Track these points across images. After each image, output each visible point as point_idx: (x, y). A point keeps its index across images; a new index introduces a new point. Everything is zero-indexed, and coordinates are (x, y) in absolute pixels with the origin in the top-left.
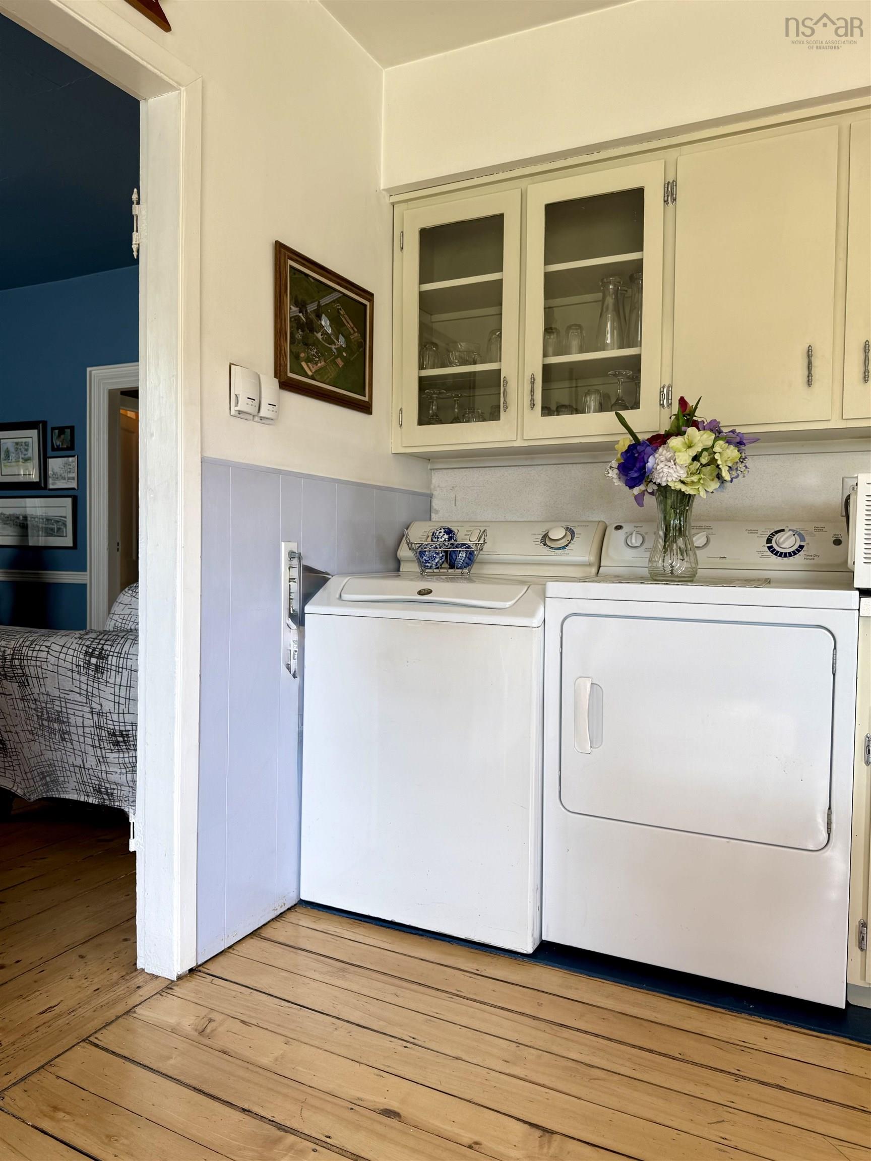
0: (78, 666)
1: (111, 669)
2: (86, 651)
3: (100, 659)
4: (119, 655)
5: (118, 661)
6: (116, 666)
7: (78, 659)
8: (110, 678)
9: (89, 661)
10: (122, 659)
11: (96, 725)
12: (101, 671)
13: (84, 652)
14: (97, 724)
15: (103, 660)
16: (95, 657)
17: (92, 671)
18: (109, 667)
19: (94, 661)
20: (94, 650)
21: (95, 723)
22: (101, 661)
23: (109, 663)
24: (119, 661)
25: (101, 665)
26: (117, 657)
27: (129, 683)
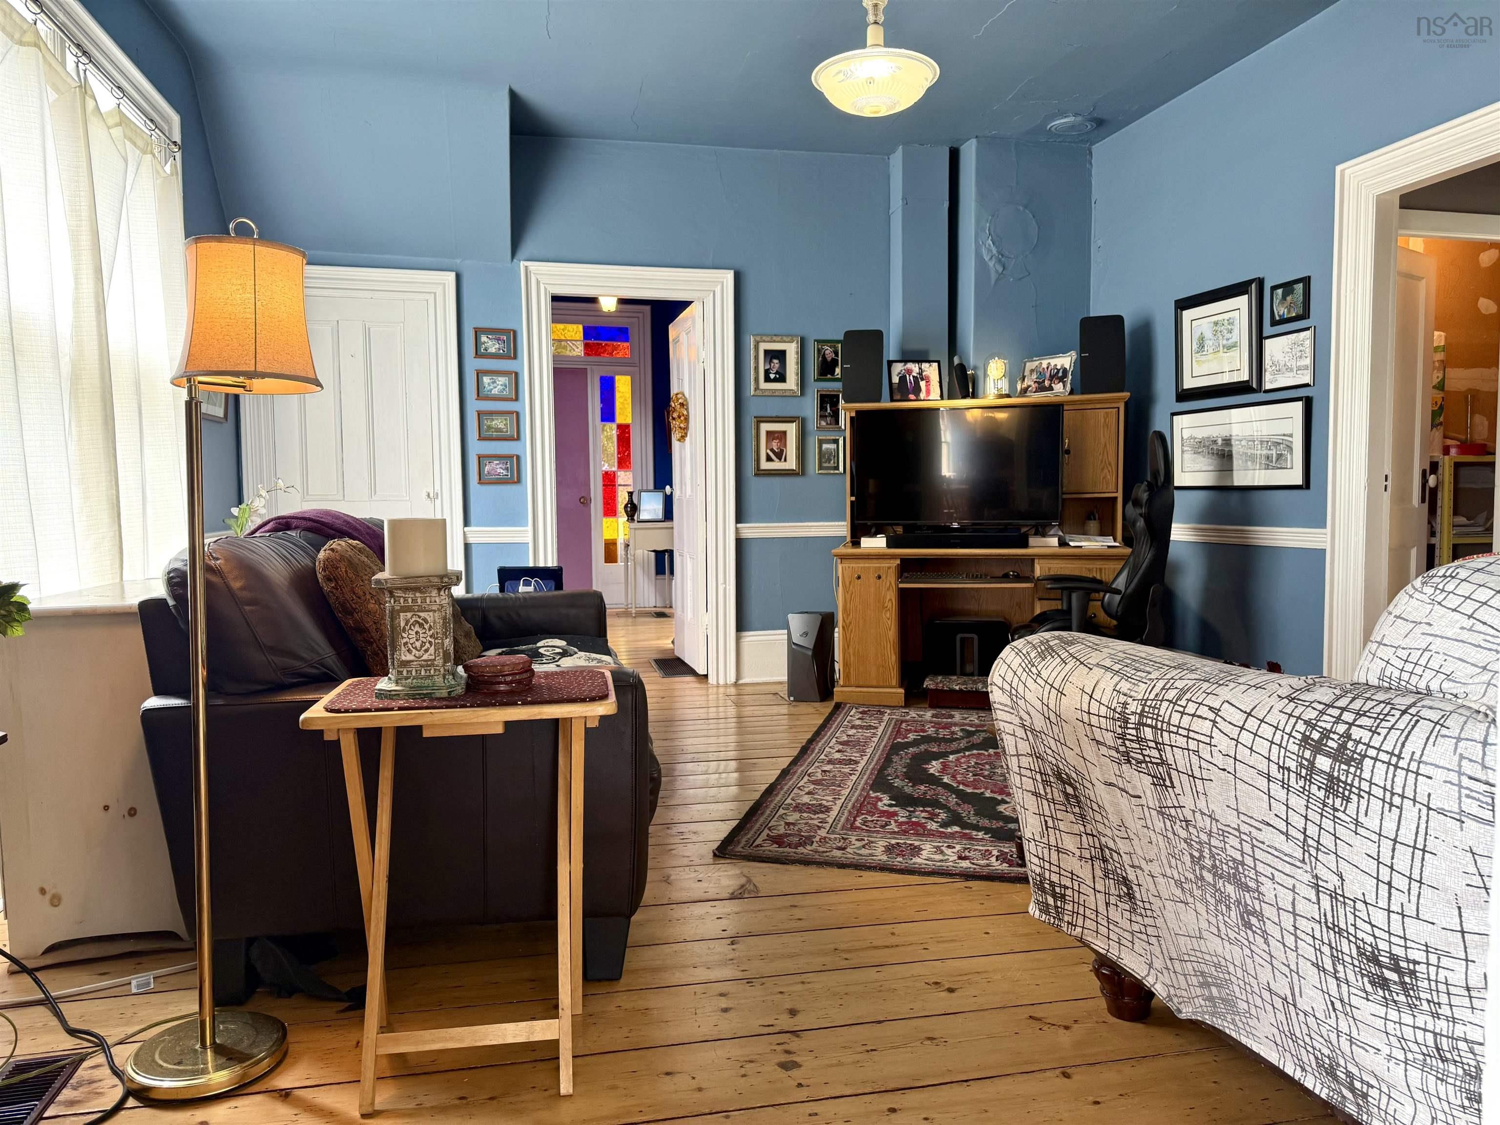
0: (1283, 768)
3: (1341, 762)
4: (1394, 760)
5: (1390, 775)
7: (1283, 751)
8: (1366, 815)
9: (1312, 763)
10: (1401, 773)
11: (1326, 922)
12: (1343, 794)
14: (1330, 920)
15: (1349, 766)
16: (1328, 755)
17: (1319, 788)
19: (1323, 763)
20: (1326, 734)
21: (1325, 915)
23: (1366, 775)
24: (1394, 776)
25: (1343, 778)
26: (1389, 764)
27: (1420, 841)
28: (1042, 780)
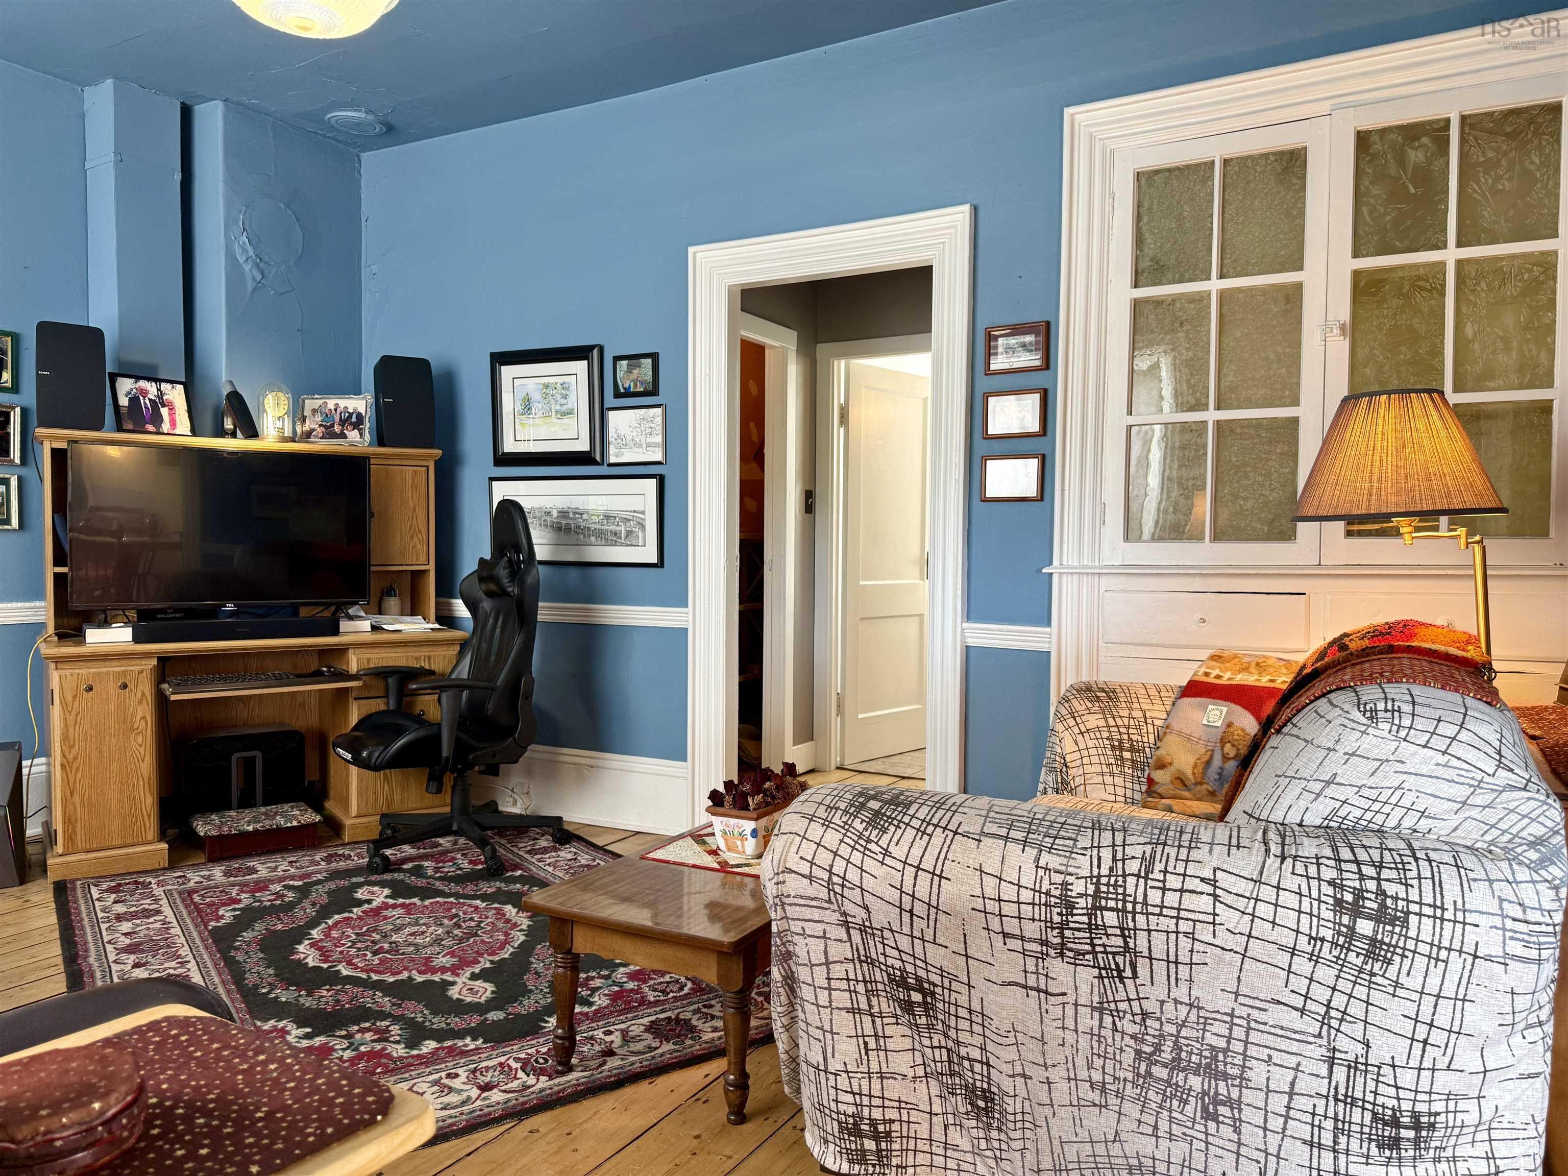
0: (1315, 939)
1: (1414, 952)
2: (1335, 897)
3: (1385, 924)
4: (1439, 913)
5: (1438, 929)
6: (1432, 945)
7: (1315, 920)
8: (1408, 974)
9: (1352, 929)
10: (1448, 926)
12: (1385, 957)
13: (1331, 901)
15: (1394, 926)
16: (1369, 918)
17: (1358, 954)
18: (1411, 945)
19: (1365, 927)
20: (1359, 894)
22: (1388, 928)
23: (1412, 933)
24: (1442, 929)
25: (1387, 940)
26: (1435, 917)
27: (1462, 991)
28: (867, 991)
